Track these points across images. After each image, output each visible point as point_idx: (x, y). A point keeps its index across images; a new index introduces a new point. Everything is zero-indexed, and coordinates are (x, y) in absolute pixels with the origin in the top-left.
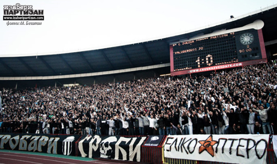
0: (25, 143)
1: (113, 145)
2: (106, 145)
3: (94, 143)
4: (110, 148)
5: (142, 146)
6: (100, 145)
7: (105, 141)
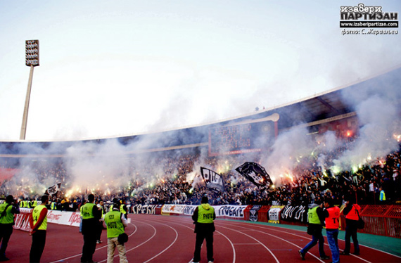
4: (145, 209)
5: (156, 209)
6: (141, 208)
7: (143, 207)
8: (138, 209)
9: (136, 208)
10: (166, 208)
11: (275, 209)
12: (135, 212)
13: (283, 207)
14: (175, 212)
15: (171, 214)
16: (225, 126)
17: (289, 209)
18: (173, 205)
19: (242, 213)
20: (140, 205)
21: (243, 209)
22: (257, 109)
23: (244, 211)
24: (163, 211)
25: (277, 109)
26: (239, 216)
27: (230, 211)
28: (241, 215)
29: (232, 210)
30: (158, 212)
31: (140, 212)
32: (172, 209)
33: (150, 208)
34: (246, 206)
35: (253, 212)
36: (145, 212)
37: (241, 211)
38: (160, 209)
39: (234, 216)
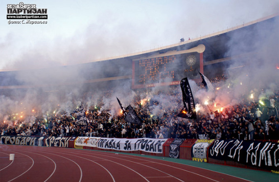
0: (19, 140)
1: (59, 141)
2: (57, 141)
3: (52, 140)
4: (58, 142)
5: (69, 141)
6: (54, 141)
7: (56, 139)
8: (51, 142)
9: (48, 141)
10: (80, 141)
11: (202, 144)
12: (47, 145)
13: (211, 141)
14: (89, 145)
15: (85, 147)
16: (150, 57)
17: (220, 144)
18: (86, 138)
19: (161, 148)
20: (54, 137)
21: (162, 143)
22: (182, 40)
23: (164, 146)
24: (76, 144)
25: (203, 40)
26: (157, 152)
27: (147, 145)
28: (160, 150)
29: (150, 144)
30: (71, 145)
31: (53, 145)
32: (86, 141)
33: (63, 141)
34: (166, 140)
35: (174, 147)
36: (58, 144)
37: (160, 145)
38: (74, 142)
39: (152, 151)
